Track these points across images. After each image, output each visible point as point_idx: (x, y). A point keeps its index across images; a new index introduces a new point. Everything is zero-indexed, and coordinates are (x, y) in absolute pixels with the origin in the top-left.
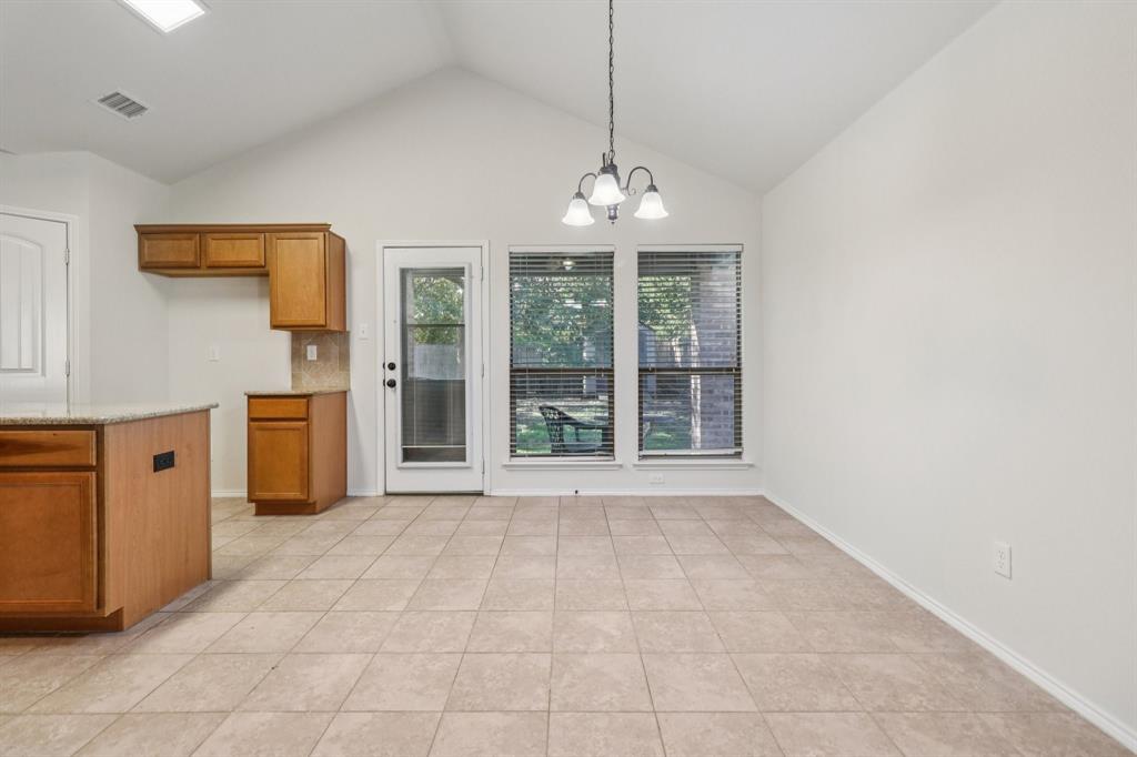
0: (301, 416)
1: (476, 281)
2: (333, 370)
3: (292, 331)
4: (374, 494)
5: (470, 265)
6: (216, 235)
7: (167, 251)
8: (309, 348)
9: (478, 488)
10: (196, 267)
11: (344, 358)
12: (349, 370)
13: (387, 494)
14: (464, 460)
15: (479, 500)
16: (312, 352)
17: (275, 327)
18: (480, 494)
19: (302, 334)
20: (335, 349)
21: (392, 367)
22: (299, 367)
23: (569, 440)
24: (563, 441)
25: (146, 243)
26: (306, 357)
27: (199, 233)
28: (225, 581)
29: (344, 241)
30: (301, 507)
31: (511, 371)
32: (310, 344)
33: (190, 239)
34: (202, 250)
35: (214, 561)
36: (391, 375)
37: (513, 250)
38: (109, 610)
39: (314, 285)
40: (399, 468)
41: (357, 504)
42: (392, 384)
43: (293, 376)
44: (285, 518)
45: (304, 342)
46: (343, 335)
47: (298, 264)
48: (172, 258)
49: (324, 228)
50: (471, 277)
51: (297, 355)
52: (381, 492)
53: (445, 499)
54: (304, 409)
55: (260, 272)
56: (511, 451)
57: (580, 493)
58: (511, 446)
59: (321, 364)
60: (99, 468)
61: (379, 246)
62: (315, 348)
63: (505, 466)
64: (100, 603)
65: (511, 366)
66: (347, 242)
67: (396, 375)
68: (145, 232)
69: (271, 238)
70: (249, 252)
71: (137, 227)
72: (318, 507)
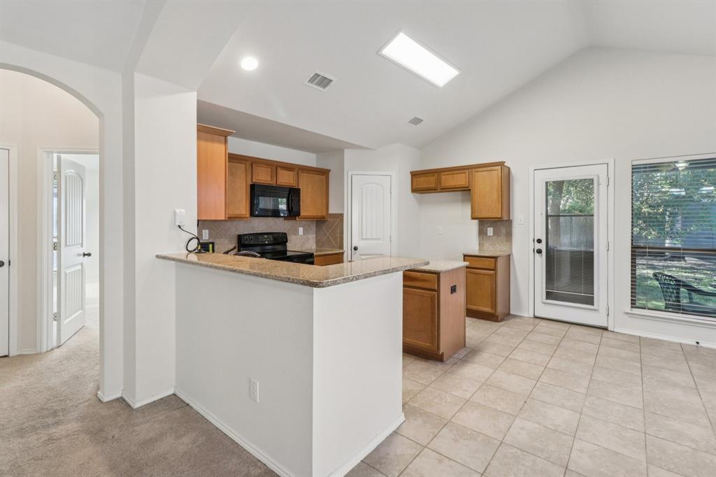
0: (492, 268)
1: (603, 188)
2: (502, 242)
3: (480, 221)
4: (526, 315)
5: (598, 177)
6: (445, 173)
7: (423, 182)
8: (489, 229)
9: (604, 324)
10: (436, 189)
11: (509, 235)
12: (511, 242)
13: (535, 317)
14: (593, 304)
15: (605, 332)
16: (490, 231)
17: (473, 218)
18: (606, 329)
19: (483, 222)
20: (503, 230)
21: (539, 241)
22: (483, 239)
23: (684, 301)
24: (679, 301)
25: (414, 179)
26: (487, 234)
27: (438, 172)
28: (473, 350)
29: (509, 169)
30: (491, 317)
31: (632, 248)
32: (489, 227)
33: (433, 176)
34: (439, 181)
35: (467, 339)
36: (538, 246)
37: (635, 163)
38: (441, 352)
39: (495, 195)
40: (543, 303)
41: (518, 320)
42: (539, 251)
43: (479, 244)
44: (483, 321)
45: (486, 226)
46: (509, 223)
47: (485, 185)
48: (425, 186)
49: (501, 164)
50: (599, 184)
51: (482, 233)
52: (532, 316)
53: (578, 327)
54: (493, 265)
55: (466, 190)
56: (632, 304)
57: (701, 344)
58: (632, 300)
59: (495, 238)
60: (438, 291)
61: (531, 171)
62: (492, 229)
63: (627, 313)
64: (438, 348)
65: (632, 244)
66: (511, 169)
67: (543, 246)
68: (414, 175)
69: (472, 173)
70: (460, 180)
71: (411, 172)
72: (499, 319)
